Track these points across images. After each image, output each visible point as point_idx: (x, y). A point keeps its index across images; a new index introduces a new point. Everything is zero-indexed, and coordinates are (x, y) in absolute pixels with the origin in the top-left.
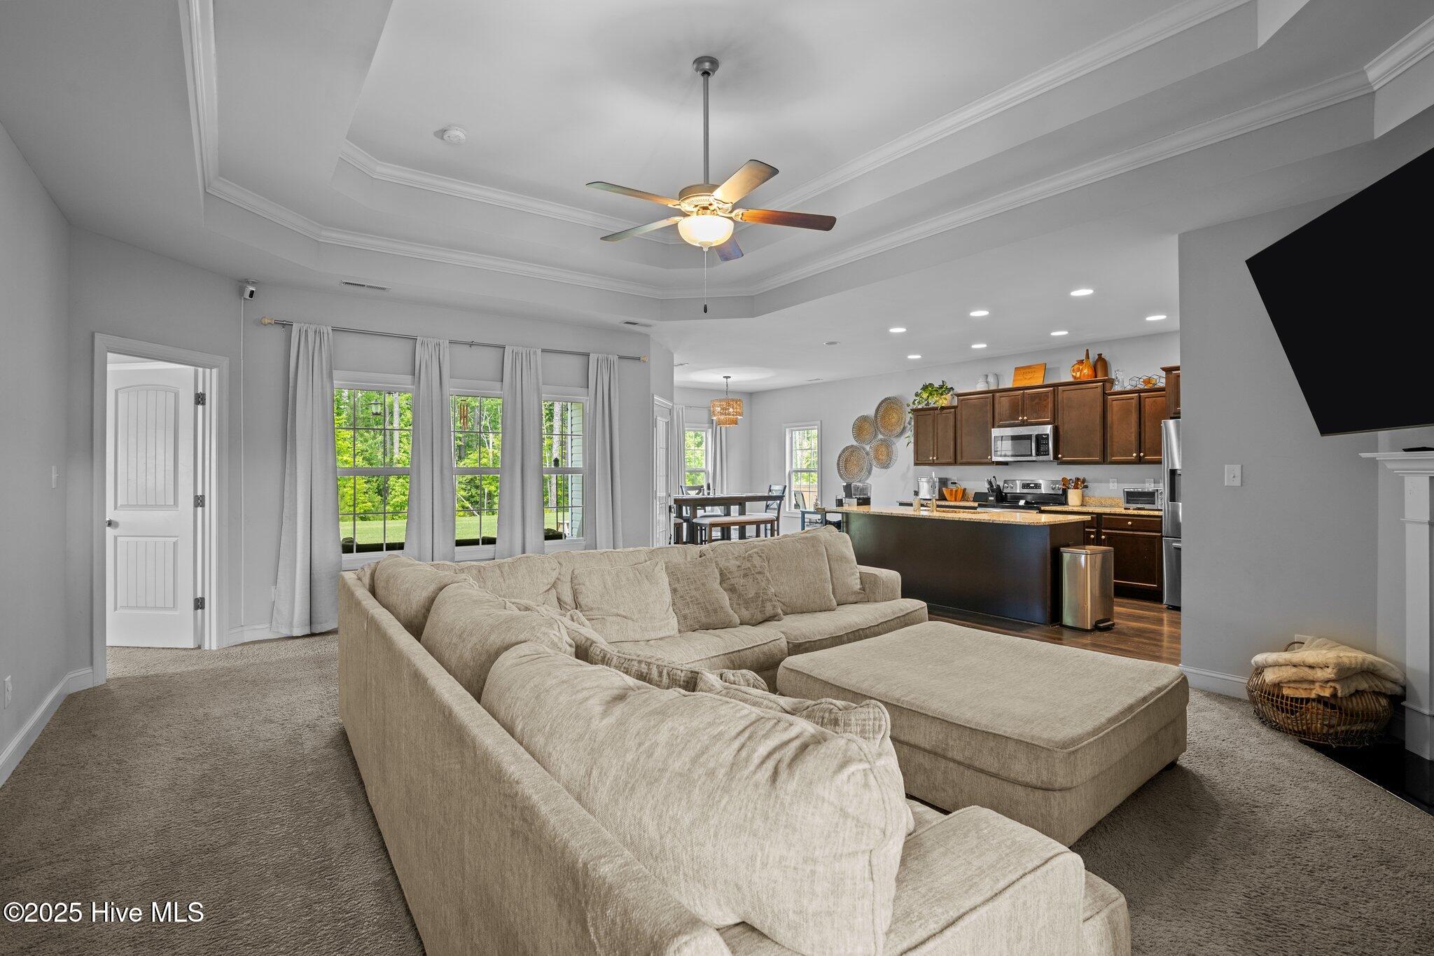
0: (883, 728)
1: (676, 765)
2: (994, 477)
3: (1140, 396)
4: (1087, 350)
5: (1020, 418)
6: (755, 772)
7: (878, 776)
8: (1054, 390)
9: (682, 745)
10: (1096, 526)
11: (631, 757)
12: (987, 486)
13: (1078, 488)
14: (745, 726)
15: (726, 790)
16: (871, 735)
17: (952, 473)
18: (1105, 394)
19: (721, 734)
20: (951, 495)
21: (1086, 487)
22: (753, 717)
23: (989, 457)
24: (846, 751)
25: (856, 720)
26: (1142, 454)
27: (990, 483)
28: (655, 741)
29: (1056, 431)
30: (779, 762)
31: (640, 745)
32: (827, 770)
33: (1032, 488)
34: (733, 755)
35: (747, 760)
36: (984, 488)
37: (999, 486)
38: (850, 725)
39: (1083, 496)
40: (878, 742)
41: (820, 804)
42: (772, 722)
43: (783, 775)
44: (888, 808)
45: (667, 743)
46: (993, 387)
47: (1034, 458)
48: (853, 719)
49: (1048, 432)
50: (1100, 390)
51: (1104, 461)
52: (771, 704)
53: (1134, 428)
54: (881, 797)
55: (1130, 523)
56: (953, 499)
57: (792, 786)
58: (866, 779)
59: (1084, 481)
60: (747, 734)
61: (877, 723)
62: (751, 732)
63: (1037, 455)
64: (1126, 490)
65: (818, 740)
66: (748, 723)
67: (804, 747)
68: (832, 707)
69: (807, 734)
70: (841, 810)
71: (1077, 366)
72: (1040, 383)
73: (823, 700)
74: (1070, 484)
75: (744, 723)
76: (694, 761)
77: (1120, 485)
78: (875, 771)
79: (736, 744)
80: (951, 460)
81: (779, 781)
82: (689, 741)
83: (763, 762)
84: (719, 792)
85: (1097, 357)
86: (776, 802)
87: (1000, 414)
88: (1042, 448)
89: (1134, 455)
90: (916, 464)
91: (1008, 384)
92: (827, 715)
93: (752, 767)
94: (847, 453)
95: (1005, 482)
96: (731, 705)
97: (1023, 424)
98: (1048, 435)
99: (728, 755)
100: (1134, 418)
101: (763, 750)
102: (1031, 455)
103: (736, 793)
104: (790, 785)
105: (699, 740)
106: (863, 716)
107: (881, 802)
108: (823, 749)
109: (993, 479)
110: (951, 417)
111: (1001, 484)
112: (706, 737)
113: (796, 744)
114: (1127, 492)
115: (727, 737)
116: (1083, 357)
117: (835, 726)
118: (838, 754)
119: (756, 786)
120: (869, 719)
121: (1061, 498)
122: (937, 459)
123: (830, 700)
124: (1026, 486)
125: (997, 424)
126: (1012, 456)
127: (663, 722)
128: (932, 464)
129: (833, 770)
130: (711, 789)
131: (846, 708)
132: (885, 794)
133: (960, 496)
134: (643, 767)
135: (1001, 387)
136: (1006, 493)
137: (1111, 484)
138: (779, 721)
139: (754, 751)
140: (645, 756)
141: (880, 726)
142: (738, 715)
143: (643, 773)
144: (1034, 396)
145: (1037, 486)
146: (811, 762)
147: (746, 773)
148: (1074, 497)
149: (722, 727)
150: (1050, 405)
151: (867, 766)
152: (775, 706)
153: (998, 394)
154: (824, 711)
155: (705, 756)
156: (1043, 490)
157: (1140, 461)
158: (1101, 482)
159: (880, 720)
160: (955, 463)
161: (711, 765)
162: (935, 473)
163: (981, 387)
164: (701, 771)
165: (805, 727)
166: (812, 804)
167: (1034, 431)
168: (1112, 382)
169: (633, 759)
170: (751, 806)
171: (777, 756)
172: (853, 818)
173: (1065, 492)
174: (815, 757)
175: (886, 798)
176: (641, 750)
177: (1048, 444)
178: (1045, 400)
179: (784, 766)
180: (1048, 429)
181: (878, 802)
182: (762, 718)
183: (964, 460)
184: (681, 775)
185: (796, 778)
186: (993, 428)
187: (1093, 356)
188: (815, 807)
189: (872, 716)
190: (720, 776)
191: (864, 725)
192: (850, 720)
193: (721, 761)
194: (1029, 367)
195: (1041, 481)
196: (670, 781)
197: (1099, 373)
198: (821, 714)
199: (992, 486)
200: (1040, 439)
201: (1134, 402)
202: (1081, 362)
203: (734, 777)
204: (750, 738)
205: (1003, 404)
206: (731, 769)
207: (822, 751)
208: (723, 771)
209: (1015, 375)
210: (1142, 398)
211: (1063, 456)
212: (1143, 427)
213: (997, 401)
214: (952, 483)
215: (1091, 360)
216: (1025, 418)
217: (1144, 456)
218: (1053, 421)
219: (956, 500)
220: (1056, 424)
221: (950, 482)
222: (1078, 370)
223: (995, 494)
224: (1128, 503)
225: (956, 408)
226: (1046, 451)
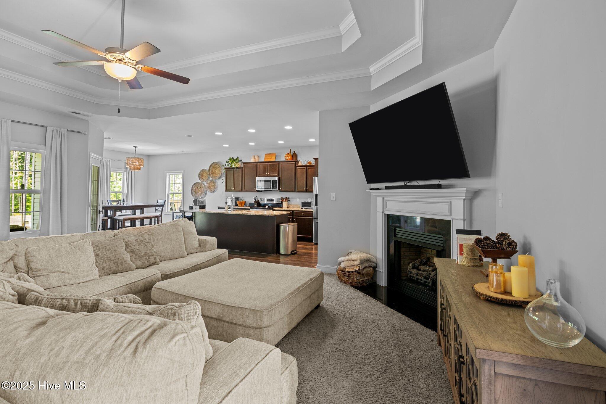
0: (198, 313)
1: (75, 357)
2: (257, 197)
3: (307, 168)
4: (290, 149)
5: (267, 174)
6: (124, 351)
7: (191, 338)
8: (279, 163)
9: (80, 345)
10: (292, 215)
11: (45, 359)
12: (254, 200)
13: (286, 201)
14: (121, 326)
15: (105, 365)
16: (192, 317)
17: (240, 195)
18: (296, 166)
19: (105, 334)
20: (240, 204)
21: (289, 201)
22: (127, 320)
23: (255, 189)
24: (175, 329)
25: (185, 311)
26: (307, 189)
27: (255, 199)
28: (62, 346)
29: (279, 179)
30: (139, 342)
31: (51, 350)
32: (164, 341)
33: (270, 201)
34: (112, 345)
35: (120, 345)
36: (253, 201)
37: (258, 200)
38: (181, 314)
39: (288, 204)
40: (195, 320)
41: (160, 360)
42: (137, 322)
43: (140, 349)
44: (195, 353)
45: (70, 346)
46: (257, 161)
47: (271, 189)
48: (183, 311)
50: (294, 164)
51: (295, 191)
52: (141, 311)
53: (305, 179)
54: (192, 348)
55: (303, 214)
56: (241, 206)
57: (146, 353)
58: (185, 342)
59: (288, 198)
60: (121, 331)
61: (195, 311)
62: (124, 329)
63: (273, 188)
64: (302, 202)
65: (161, 327)
66: (123, 325)
67: (154, 331)
68: (173, 307)
69: (156, 324)
70: (171, 360)
72: (274, 160)
73: (169, 304)
74: (284, 199)
75: (120, 325)
76: (87, 353)
77: (300, 200)
78: (189, 336)
79: (115, 338)
80: (240, 189)
81: (137, 353)
82: (85, 342)
83: (129, 345)
84: (101, 367)
86: (135, 364)
87: (259, 171)
88: (274, 186)
89: (305, 189)
90: (226, 191)
91: (262, 160)
92: (170, 311)
93: (122, 349)
94: (196, 185)
95: (261, 199)
96: (114, 316)
97: (268, 176)
98: (276, 181)
99: (109, 345)
100: (305, 176)
101: (130, 338)
102: (270, 188)
103: (112, 365)
104: (143, 354)
105: (92, 340)
106: (188, 309)
107: (192, 351)
108: (163, 331)
110: (241, 172)
112: (96, 338)
113: (150, 331)
115: (109, 335)
116: (289, 152)
117: (174, 316)
118: (171, 332)
119: (124, 358)
120: (191, 310)
121: (280, 205)
122: (235, 189)
123: (172, 304)
124: (268, 200)
125: (258, 175)
126: (264, 188)
127: (69, 334)
128: (233, 191)
129: (167, 341)
130: (96, 366)
131: (180, 306)
132: (194, 347)
133: (243, 204)
134: (52, 363)
135: (260, 161)
136: (261, 203)
137: (297, 200)
138: (141, 321)
139: (125, 339)
140: (54, 356)
141: (196, 312)
142: (118, 321)
143: (52, 367)
144: (271, 165)
145: (272, 200)
146: (156, 340)
147: (119, 352)
148: (285, 204)
149: (107, 330)
150: (277, 169)
151: (185, 335)
152: (143, 311)
153: (258, 164)
154: (169, 309)
155: (95, 348)
156: (274, 202)
157: (306, 191)
158: (294, 199)
159: (196, 309)
160: (242, 191)
161: (98, 353)
162: (234, 195)
163: (252, 160)
164: (91, 357)
166: (156, 360)
167: (272, 179)
168: (298, 162)
169: (45, 360)
170: (120, 370)
171: (137, 340)
172: (178, 362)
173: (282, 202)
174: (158, 336)
175: (194, 348)
176: (52, 353)
177: (276, 184)
178: (276, 167)
179: (141, 344)
180: (276, 178)
181: (190, 351)
182: (132, 320)
183: (245, 190)
184: (78, 362)
185: (147, 350)
186: (257, 177)
187: (292, 152)
188: (157, 362)
189: (192, 308)
190: (103, 358)
191: (189, 313)
192: (182, 312)
193: (104, 349)
194: (270, 154)
195: (274, 199)
196: (70, 368)
197: (294, 158)
198: (167, 311)
199: (256, 200)
200: (274, 182)
201: (305, 170)
202: (288, 154)
203: (112, 356)
204: (123, 333)
205: (261, 168)
206: (110, 353)
207: (163, 332)
208: (105, 354)
209: (265, 157)
210: (307, 169)
211: (281, 189)
212: (307, 179)
213: (258, 167)
214: (240, 199)
215: (291, 153)
216: (268, 174)
217: (308, 189)
218: (278, 175)
219: (242, 206)
220: (279, 177)
221: (239, 199)
222: (287, 157)
223: (257, 203)
224: (302, 206)
225: (242, 168)
226: (276, 187)
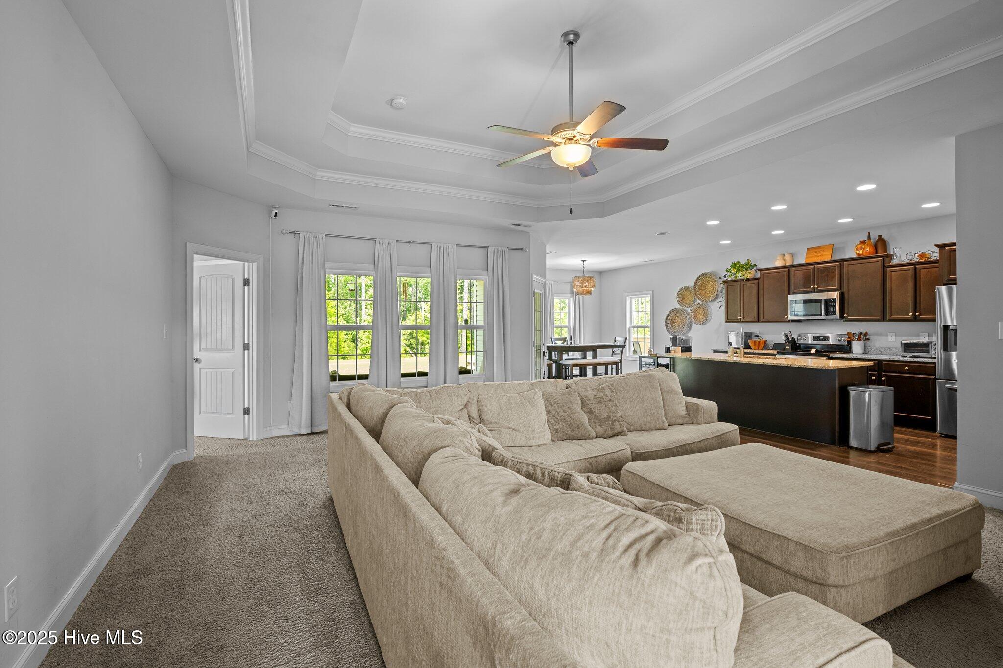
0: (719, 527)
1: (559, 546)
2: (790, 332)
3: (915, 268)
4: (869, 233)
5: (812, 287)
6: (620, 557)
7: (720, 568)
8: (840, 264)
9: (563, 532)
10: (876, 369)
11: (525, 537)
12: (784, 338)
13: (861, 340)
14: (610, 520)
15: (598, 570)
16: (709, 532)
17: (755, 328)
18: (884, 267)
19: (592, 525)
20: (755, 345)
21: (868, 339)
22: (616, 514)
23: (786, 316)
24: (694, 546)
25: (697, 520)
26: (917, 314)
27: (787, 336)
28: (543, 527)
29: (842, 296)
30: (639, 551)
31: (532, 529)
32: (679, 561)
33: (822, 340)
34: (602, 543)
35: (614, 547)
36: (782, 340)
37: (794, 338)
38: (691, 523)
39: (866, 347)
40: (715, 538)
41: (673, 587)
42: (632, 519)
43: (643, 561)
44: (729, 594)
45: (551, 530)
46: (789, 263)
47: (823, 317)
48: (694, 519)
49: (835, 297)
50: (879, 264)
51: (883, 319)
52: (627, 503)
53: (910, 293)
54: (723, 585)
55: (907, 368)
56: (757, 348)
57: (650, 571)
58: (711, 571)
59: (866, 334)
60: (612, 527)
61: (714, 523)
62: (615, 525)
63: (826, 314)
64: (903, 342)
65: (670, 536)
66: (613, 518)
67: (658, 541)
68: (676, 508)
69: (660, 530)
70: (691, 593)
71: (860, 245)
72: (828, 258)
73: (669, 502)
74: (854, 337)
75: (609, 518)
76: (573, 544)
77: (897, 338)
78: (718, 564)
79: (605, 534)
80: (755, 318)
81: (639, 566)
82: (568, 529)
83: (626, 550)
84: (592, 570)
85: (877, 238)
86: (637, 582)
87: (795, 283)
88: (830, 309)
89: (911, 314)
90: (726, 322)
91: (801, 260)
92: (672, 514)
93: (617, 554)
94: (673, 314)
95: (799, 335)
96: (599, 503)
97: (814, 291)
98: (835, 299)
99: (598, 542)
100: (910, 285)
101: (626, 540)
102: (821, 315)
103: (605, 573)
104: (648, 570)
105: (576, 529)
106: (702, 517)
107: (723, 590)
108: (675, 544)
109: (789, 333)
110: (755, 286)
111: (796, 337)
112: (581, 527)
113: (651, 539)
114: (904, 343)
115: (597, 528)
116: (866, 238)
117: (679, 523)
118: (687, 549)
119: (622, 568)
120: (708, 520)
121: (846, 348)
122: (744, 318)
123: (675, 503)
124: (815, 338)
125: (792, 291)
127: (548, 513)
128: (740, 322)
129: (684, 561)
130: (586, 567)
131: (688, 510)
132: (726, 584)
133: (762, 346)
134: (534, 546)
135: (795, 263)
136: (800, 344)
137: (890, 337)
138: (637, 519)
139: (619, 541)
140: (535, 537)
141: (716, 526)
142: (605, 511)
143: (534, 550)
144: (823, 270)
145: (826, 338)
146: (665, 554)
147: (613, 557)
148: (857, 347)
149: (593, 520)
150: (837, 276)
151: (711, 560)
152: (630, 504)
153: (793, 269)
154: (669, 510)
155: (581, 541)
156: (831, 342)
157: (915, 319)
158: (881, 335)
159: (717, 521)
160: (758, 321)
161: (586, 549)
162: (743, 328)
163: (779, 263)
164: (578, 553)
165: (658, 525)
166: (667, 586)
167: (824, 296)
168: (891, 257)
169: (526, 539)
170: (618, 584)
171: (637, 546)
172: (701, 600)
173: (849, 343)
174: (669, 550)
175: (728, 587)
176: (532, 533)
177: (835, 306)
178: (833, 272)
179: (643, 555)
180: (835, 295)
181: (721, 590)
182: (623, 515)
183: (764, 319)
184: (563, 554)
185: (654, 566)
186: (789, 294)
187: (874, 237)
188: (670, 590)
189: (709, 517)
190: (593, 558)
191: (703, 524)
192: (691, 519)
193: (593, 546)
194: (819, 247)
195: (829, 335)
196: (554, 558)
197: (879, 250)
198: (668, 513)
199: (788, 338)
200: (829, 303)
201: (911, 273)
202: (863, 242)
203: (604, 560)
204: (615, 530)
205: (798, 276)
206: (601, 554)
207: (674, 545)
208: (595, 554)
209: (807, 254)
210: (918, 271)
211: (848, 316)
212: (918, 292)
213: (792, 274)
214: (755, 336)
215: (872, 240)
216: (816, 286)
217: (919, 315)
218: (840, 289)
219: (758, 349)
220: (842, 291)
221: (753, 336)
222: (861, 248)
223: (790, 344)
224: (904, 352)
225: (758, 279)
226: (834, 312)
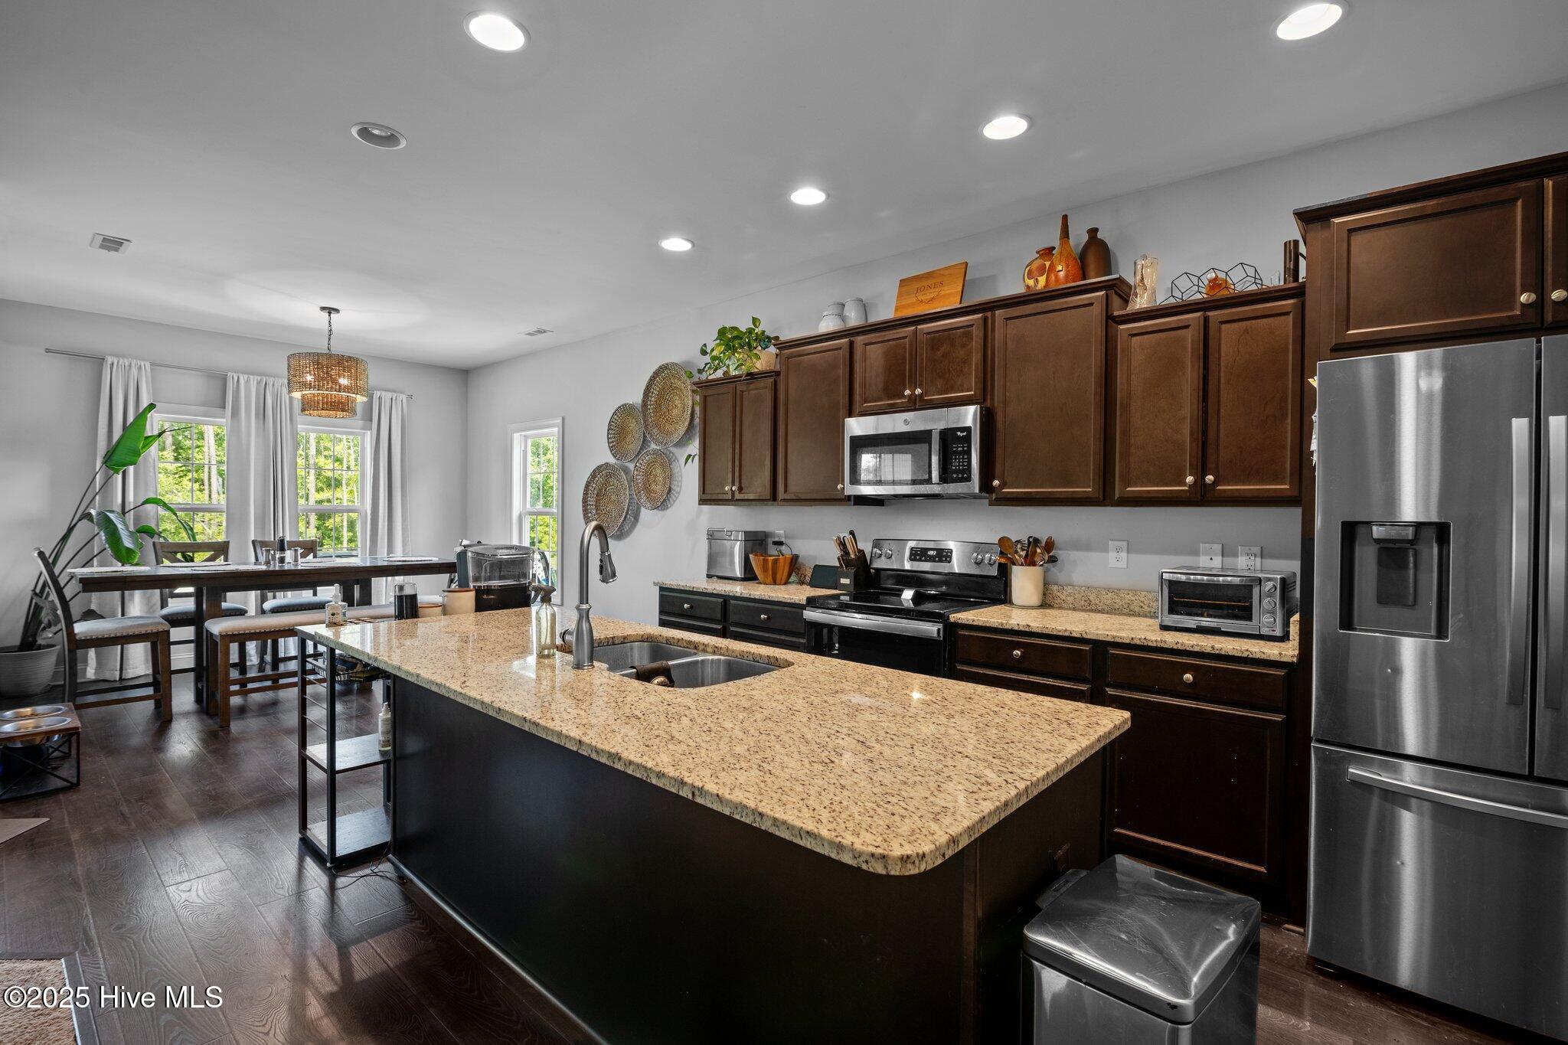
2: (852, 533)
3: (1206, 320)
4: (1065, 218)
5: (907, 392)
8: (985, 319)
10: (1088, 675)
12: (839, 553)
13: (1033, 564)
17: (776, 521)
18: (1111, 320)
20: (765, 570)
21: (1053, 560)
23: (840, 486)
26: (1210, 478)
27: (842, 544)
29: (987, 419)
33: (931, 559)
36: (831, 556)
37: (862, 552)
39: (1046, 584)
46: (854, 319)
47: (935, 489)
49: (969, 423)
50: (1097, 310)
51: (1105, 497)
53: (1188, 407)
55: (1188, 677)
56: (770, 579)
59: (1049, 546)
63: (944, 479)
64: (1165, 576)
71: (1039, 261)
72: (954, 303)
74: (1016, 552)
77: (1133, 556)
80: (767, 494)
85: (1085, 238)
87: (864, 385)
88: (955, 464)
89: (1190, 479)
90: (703, 501)
91: (885, 312)
94: (599, 479)
95: (877, 543)
97: (916, 404)
98: (968, 429)
100: (1189, 377)
102: (929, 481)
109: (848, 537)
110: (768, 396)
111: (866, 546)
114: (1171, 582)
116: (1055, 242)
121: (995, 589)
122: (740, 489)
124: (918, 554)
125: (857, 409)
128: (732, 501)
133: (783, 571)
135: (874, 319)
136: (878, 570)
137: (1112, 555)
144: (937, 340)
145: (944, 555)
148: (1024, 583)
150: (976, 358)
153: (860, 340)
156: (956, 566)
157: (1202, 497)
158: (1087, 547)
160: (774, 497)
162: (735, 520)
163: (828, 325)
167: (939, 420)
168: (1121, 290)
173: (1004, 572)
177: (969, 453)
178: (964, 346)
180: (969, 416)
183: (788, 497)
186: (850, 416)
187: (1079, 237)
194: (929, 275)
195: (951, 545)
197: (1092, 267)
199: (846, 552)
200: (952, 442)
201: (1190, 336)
202: (1048, 252)
205: (873, 356)
209: (900, 295)
210: (1212, 325)
211: (1003, 485)
212: (1212, 400)
213: (858, 356)
214: (775, 543)
215: (1072, 241)
216: (918, 391)
217: (1215, 483)
218: (982, 398)
219: (775, 583)
220: (988, 404)
221: (770, 541)
222: (1042, 270)
223: (852, 571)
224: (1172, 611)
225: (777, 374)
226: (963, 472)
